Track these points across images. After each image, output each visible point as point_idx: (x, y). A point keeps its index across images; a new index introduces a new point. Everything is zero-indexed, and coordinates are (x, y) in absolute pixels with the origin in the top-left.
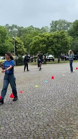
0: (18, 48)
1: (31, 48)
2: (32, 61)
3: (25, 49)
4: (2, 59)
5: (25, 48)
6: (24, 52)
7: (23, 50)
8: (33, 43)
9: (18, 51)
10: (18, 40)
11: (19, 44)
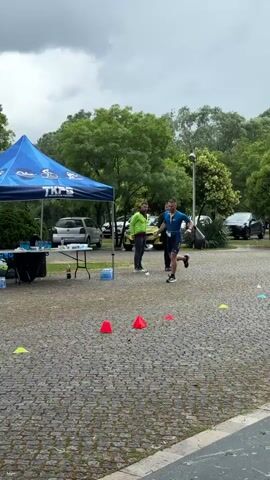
0: (208, 191)
1: (256, 189)
2: (261, 237)
3: (233, 195)
4: (152, 224)
5: (235, 188)
6: (229, 202)
7: (227, 198)
8: (260, 173)
9: (208, 199)
10: (212, 161)
11: (213, 175)
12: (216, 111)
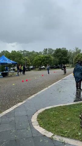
1: (34, 63)
2: (34, 69)
3: (31, 63)
8: (35, 60)
9: (27, 64)
11: (27, 60)
12: (26, 51)
